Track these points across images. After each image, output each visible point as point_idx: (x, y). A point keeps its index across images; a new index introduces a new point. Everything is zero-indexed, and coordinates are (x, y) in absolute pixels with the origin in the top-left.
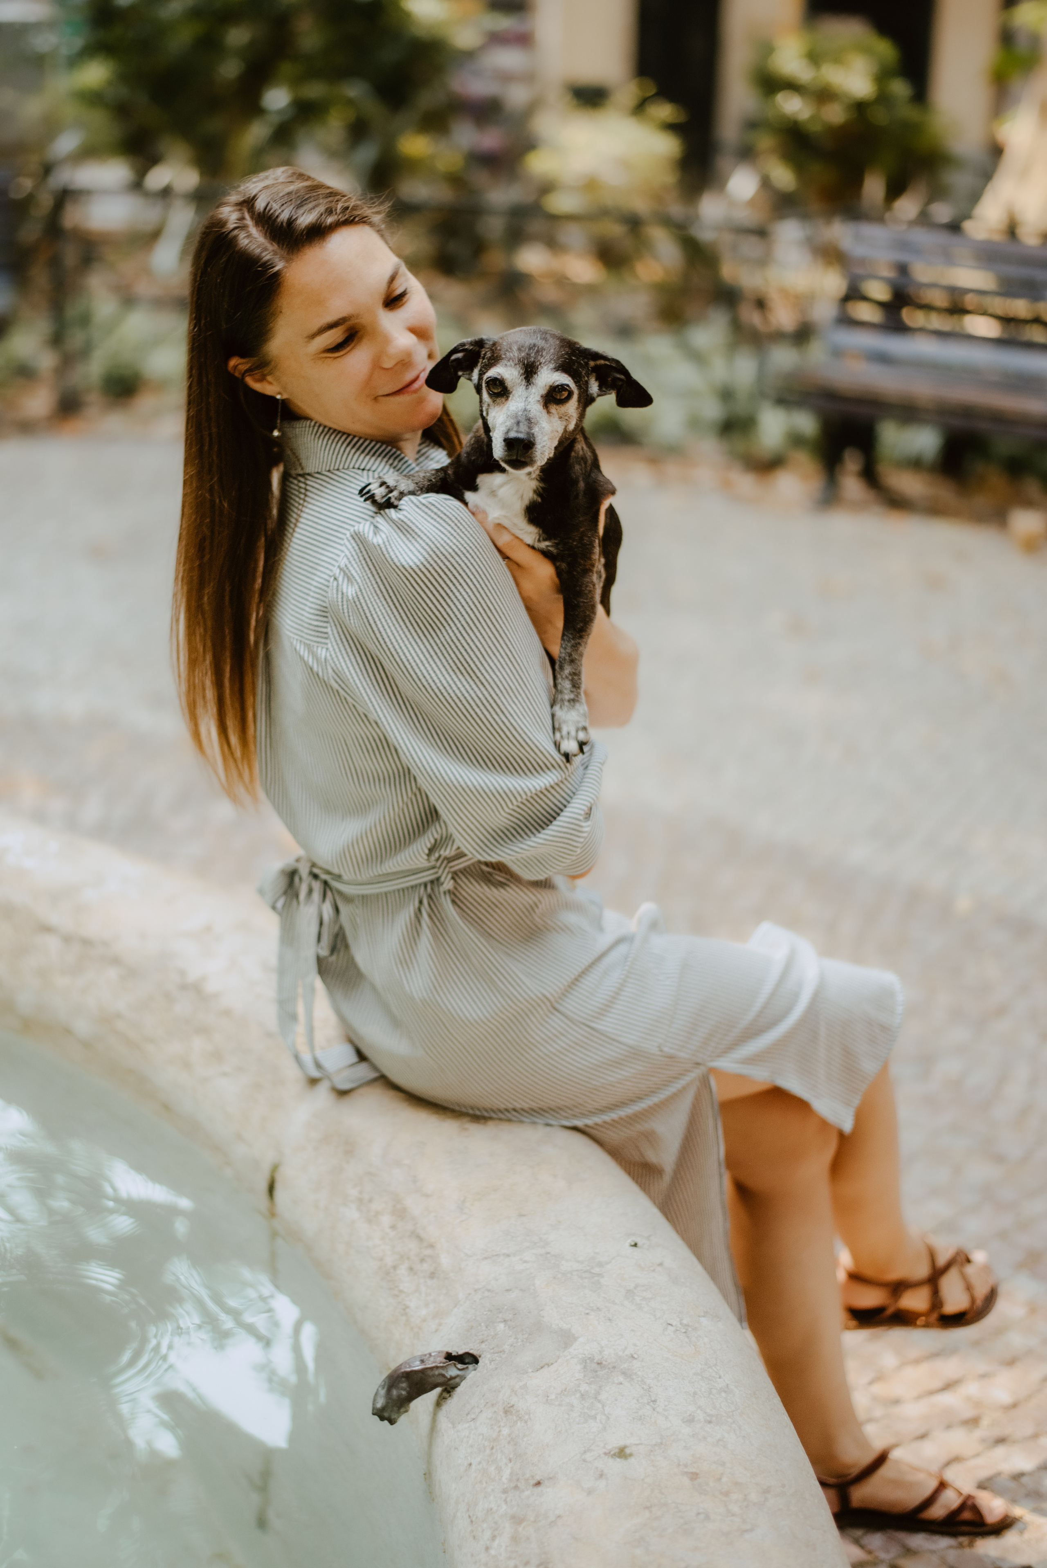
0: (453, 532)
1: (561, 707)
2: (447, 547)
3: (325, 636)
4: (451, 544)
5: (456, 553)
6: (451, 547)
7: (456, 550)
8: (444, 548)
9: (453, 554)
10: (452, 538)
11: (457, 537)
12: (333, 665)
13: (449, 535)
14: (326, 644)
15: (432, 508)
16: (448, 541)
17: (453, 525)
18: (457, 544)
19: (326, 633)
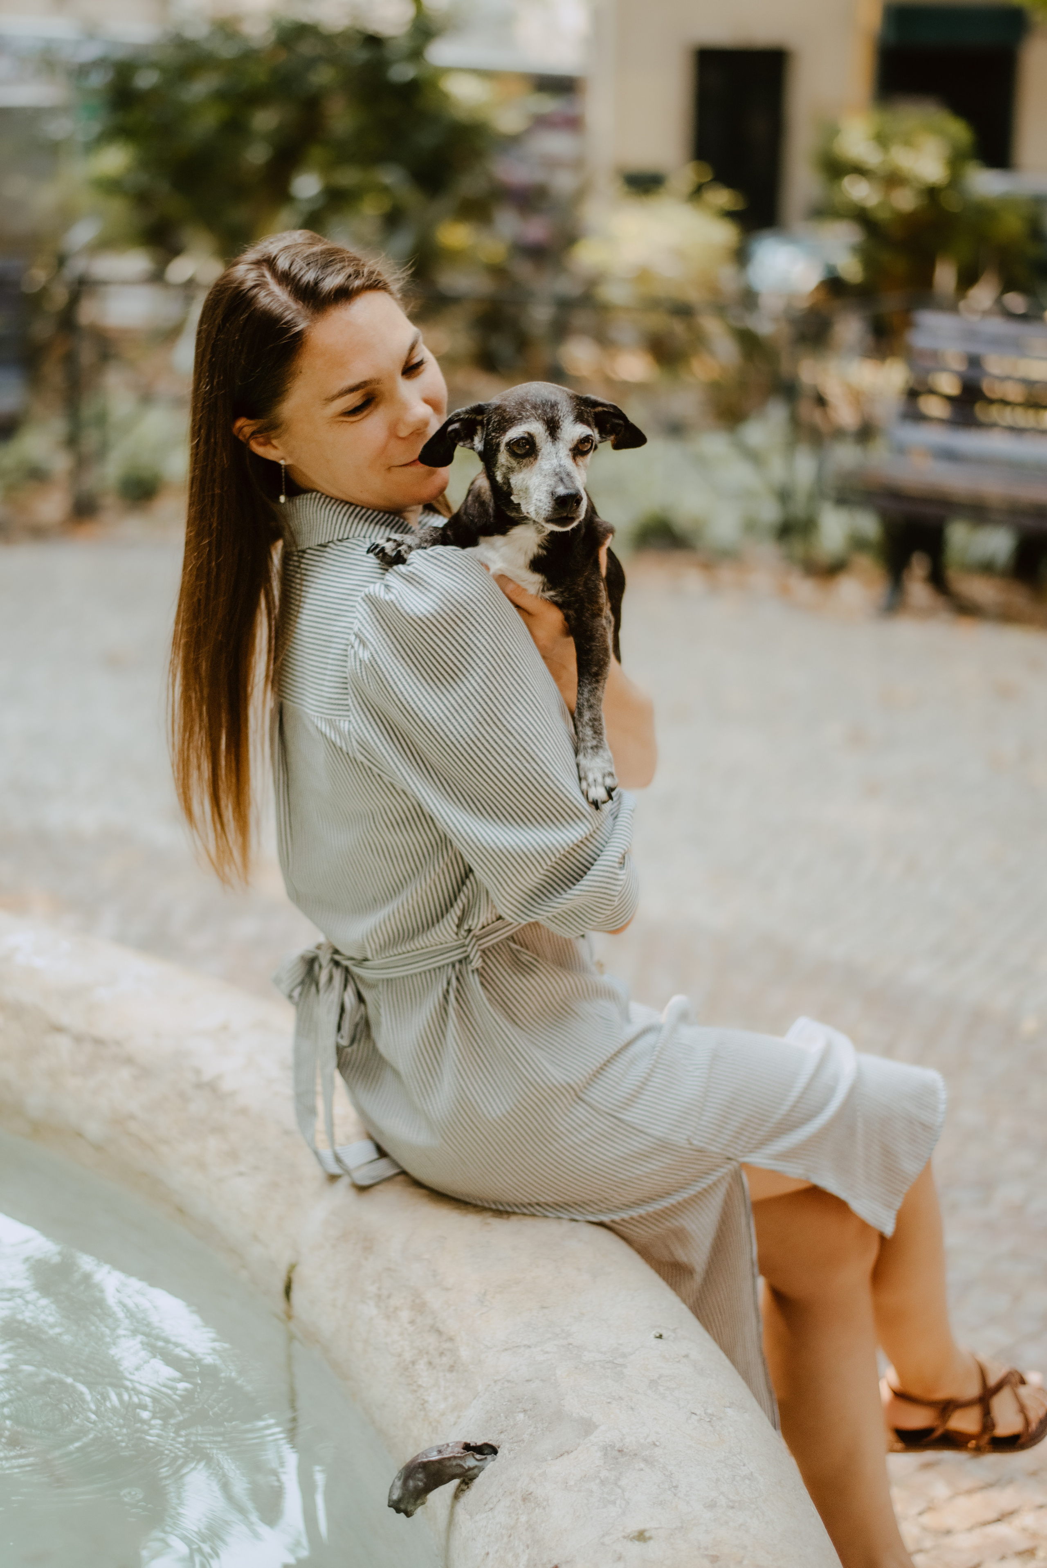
0: (465, 579)
1: (584, 755)
2: (462, 595)
3: (347, 708)
4: (465, 591)
5: (471, 600)
6: (465, 595)
7: (471, 596)
8: (458, 596)
9: (468, 601)
10: (465, 585)
11: (470, 584)
12: (357, 737)
13: (461, 583)
14: (348, 716)
15: (441, 558)
16: (462, 589)
17: (464, 573)
18: (471, 590)
19: (347, 705)
